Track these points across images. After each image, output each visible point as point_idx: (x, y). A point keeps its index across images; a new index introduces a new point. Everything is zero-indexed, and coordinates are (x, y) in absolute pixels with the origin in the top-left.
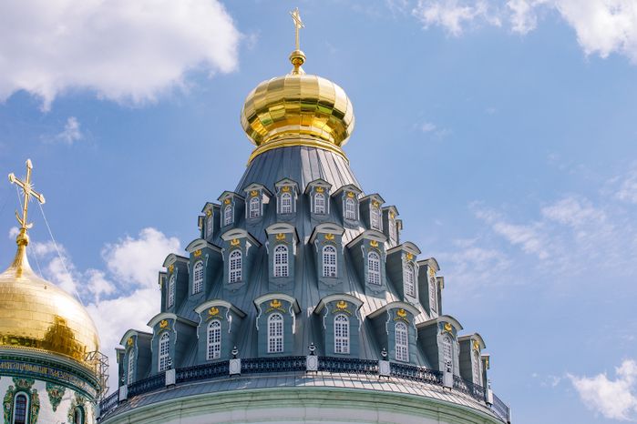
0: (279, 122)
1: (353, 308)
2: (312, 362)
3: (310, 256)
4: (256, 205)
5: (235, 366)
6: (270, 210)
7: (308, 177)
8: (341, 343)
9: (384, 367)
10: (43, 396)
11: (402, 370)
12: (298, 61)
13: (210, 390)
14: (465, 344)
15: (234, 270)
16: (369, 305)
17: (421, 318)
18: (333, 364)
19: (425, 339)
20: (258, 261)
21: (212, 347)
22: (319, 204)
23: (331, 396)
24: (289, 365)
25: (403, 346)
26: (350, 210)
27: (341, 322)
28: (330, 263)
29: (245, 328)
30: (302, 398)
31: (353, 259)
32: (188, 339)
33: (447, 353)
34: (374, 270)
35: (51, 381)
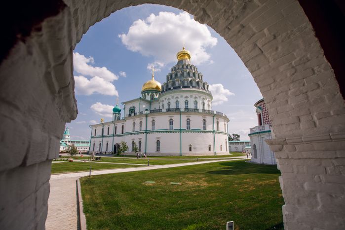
0: (180, 57)
1: (188, 80)
2: (181, 87)
3: (183, 73)
4: (177, 68)
5: (172, 88)
6: (178, 68)
7: (184, 63)
8: (186, 84)
9: (191, 87)
10: (155, 95)
11: (193, 87)
12: (184, 49)
13: (169, 91)
14: (204, 84)
15: (173, 76)
16: (190, 79)
17: (198, 80)
18: (184, 87)
19: (198, 83)
20: (176, 75)
21: (170, 86)
22: (185, 67)
23: (184, 91)
24: (179, 87)
25: (194, 84)
26: (189, 67)
27: (186, 82)
28: (185, 74)
29: (174, 83)
30: (180, 91)
31: (189, 74)
32: (167, 86)
33: (201, 85)
34: (191, 74)
35: (156, 93)
